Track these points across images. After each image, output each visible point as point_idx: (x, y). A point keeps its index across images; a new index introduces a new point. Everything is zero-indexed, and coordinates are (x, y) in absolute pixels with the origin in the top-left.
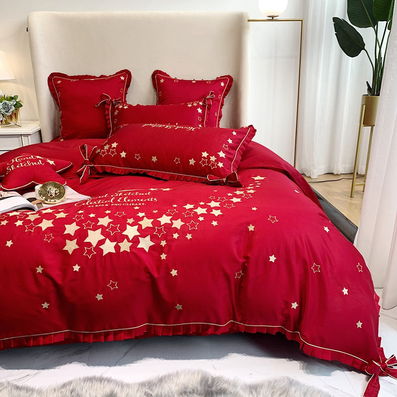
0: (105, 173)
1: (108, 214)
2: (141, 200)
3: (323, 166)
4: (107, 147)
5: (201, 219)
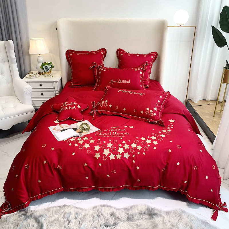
0: (102, 114)
1: (110, 142)
2: (123, 134)
3: (201, 96)
5: (149, 146)
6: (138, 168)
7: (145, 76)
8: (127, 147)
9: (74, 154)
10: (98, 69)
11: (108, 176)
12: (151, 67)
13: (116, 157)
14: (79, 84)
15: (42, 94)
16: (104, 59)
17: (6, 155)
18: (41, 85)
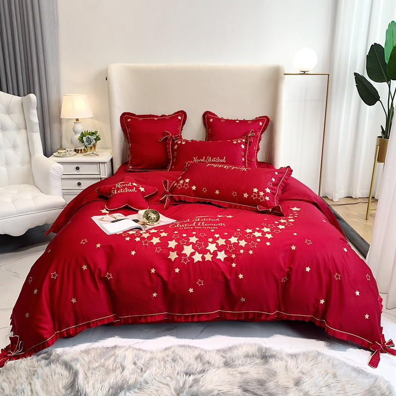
0: (180, 201)
1: (195, 235)
2: (214, 225)
3: (344, 191)
4: (181, 182)
5: (258, 240)
6: (241, 276)
7: (249, 153)
8: (221, 242)
9: (133, 253)
10: (173, 141)
11: (191, 290)
12: (260, 140)
13: (203, 258)
14: (141, 168)
15: (79, 184)
16: (182, 127)
17: (16, 276)
18: (78, 168)
